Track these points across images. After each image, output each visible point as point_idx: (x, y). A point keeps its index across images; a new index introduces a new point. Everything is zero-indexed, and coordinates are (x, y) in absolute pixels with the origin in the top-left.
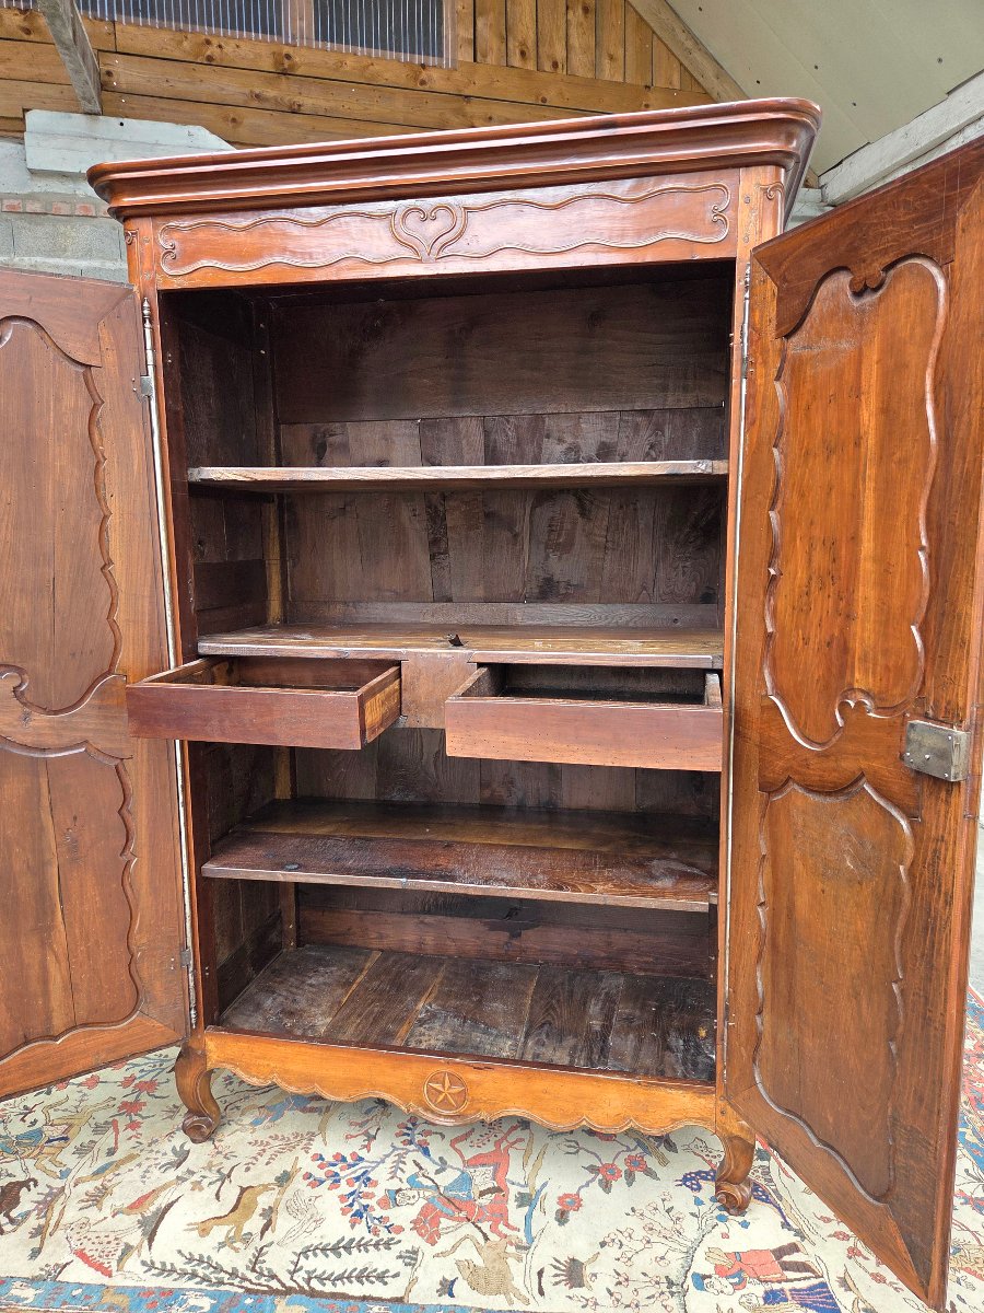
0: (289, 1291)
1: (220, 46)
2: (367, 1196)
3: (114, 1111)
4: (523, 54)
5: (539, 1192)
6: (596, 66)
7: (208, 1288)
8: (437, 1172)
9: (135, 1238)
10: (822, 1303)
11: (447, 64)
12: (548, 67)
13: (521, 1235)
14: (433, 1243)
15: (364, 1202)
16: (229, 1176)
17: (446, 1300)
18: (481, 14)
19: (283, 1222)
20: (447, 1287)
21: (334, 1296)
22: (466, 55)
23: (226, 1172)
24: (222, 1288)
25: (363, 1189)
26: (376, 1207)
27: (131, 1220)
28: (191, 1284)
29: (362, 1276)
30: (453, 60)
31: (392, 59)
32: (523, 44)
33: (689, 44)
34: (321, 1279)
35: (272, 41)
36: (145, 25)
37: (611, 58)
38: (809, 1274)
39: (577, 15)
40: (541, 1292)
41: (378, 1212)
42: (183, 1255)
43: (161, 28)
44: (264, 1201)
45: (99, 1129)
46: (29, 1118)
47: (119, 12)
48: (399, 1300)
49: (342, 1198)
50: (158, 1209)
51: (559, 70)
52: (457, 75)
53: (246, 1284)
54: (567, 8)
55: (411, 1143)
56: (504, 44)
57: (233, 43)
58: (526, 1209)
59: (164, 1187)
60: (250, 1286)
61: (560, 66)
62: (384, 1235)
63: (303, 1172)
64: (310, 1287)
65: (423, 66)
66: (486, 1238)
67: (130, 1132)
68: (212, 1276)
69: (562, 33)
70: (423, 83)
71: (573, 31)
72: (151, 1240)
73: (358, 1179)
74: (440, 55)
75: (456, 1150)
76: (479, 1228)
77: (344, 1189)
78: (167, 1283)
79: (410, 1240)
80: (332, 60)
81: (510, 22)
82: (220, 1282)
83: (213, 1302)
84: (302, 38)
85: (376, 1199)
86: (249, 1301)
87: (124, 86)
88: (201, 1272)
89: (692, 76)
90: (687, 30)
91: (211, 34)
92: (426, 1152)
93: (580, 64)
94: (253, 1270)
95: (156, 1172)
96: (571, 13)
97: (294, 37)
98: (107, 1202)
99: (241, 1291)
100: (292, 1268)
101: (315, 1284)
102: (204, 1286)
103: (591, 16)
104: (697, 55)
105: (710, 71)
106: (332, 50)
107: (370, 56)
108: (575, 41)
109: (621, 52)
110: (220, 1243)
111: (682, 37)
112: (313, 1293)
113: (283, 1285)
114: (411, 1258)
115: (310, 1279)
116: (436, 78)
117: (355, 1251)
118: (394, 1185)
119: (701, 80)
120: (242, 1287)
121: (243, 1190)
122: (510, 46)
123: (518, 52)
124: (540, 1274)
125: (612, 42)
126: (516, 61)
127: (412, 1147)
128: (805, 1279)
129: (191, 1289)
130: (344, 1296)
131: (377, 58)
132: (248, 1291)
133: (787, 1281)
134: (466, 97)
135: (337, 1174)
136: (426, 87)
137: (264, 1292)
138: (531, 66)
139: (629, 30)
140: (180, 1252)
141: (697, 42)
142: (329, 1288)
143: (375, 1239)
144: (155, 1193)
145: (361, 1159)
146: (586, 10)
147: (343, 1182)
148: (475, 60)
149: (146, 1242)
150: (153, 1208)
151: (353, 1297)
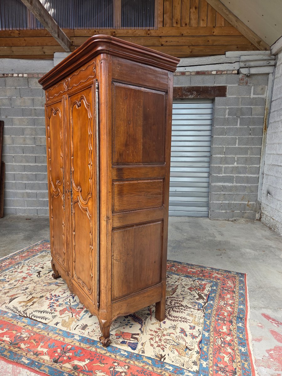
0: (27, 317)
1: (98, 32)
2: (55, 303)
3: (21, 278)
4: (177, 23)
6: (198, 23)
7: (13, 313)
8: (73, 302)
9: (7, 301)
10: (134, 346)
11: (155, 28)
12: (184, 25)
13: (80, 318)
14: (61, 315)
15: (54, 304)
16: (32, 294)
17: (55, 326)
18: (165, 14)
19: (35, 305)
20: (57, 324)
21: (35, 320)
22: (160, 25)
23: (32, 293)
24: (16, 314)
25: (56, 302)
26: (55, 306)
27: (9, 298)
28: (11, 312)
29: (42, 318)
30: (157, 27)
31: (140, 29)
32: (177, 20)
33: (227, 13)
34: (34, 316)
35: (110, 29)
36: (81, 29)
37: (203, 20)
38: (137, 340)
39: (193, 10)
40: (75, 329)
41: (55, 307)
42: (13, 306)
43: (85, 29)
44: (35, 300)
45: (16, 281)
46: (5, 277)
47: (75, 27)
48: (46, 324)
49: (50, 303)
50: (15, 297)
51: (187, 26)
52: (158, 31)
54: (190, 8)
55: (71, 295)
56: (171, 21)
57: (101, 30)
58: (86, 313)
59: (19, 294)
61: (187, 24)
62: (53, 311)
63: (46, 296)
64: (31, 317)
65: (149, 30)
66: (72, 316)
67: (21, 283)
69: (188, 15)
70: (149, 34)
71: (192, 15)
72: (10, 302)
73: (56, 300)
74: (154, 26)
76: (72, 315)
77: (52, 301)
78: (7, 310)
79: (57, 313)
80: (125, 31)
81: (173, 15)
83: (12, 315)
84: (118, 27)
85: (56, 304)
86: (18, 317)
87: (76, 44)
88: (14, 310)
89: (228, 22)
90: (227, 9)
91: (96, 29)
92: (73, 298)
93: (194, 23)
94: (24, 312)
95: (20, 291)
96: (191, 9)
97: (116, 27)
98: (7, 294)
99: (18, 315)
100: (31, 313)
101: (33, 317)
103: (197, 9)
104: (230, 16)
105: (234, 19)
106: (125, 29)
107: (135, 29)
108: (192, 17)
109: (206, 18)
110: (21, 306)
111: (225, 11)
112: (31, 319)
113: (27, 316)
114: (54, 317)
116: (153, 33)
117: (45, 313)
118: (62, 303)
119: (231, 22)
121: (33, 297)
122: (173, 21)
123: (175, 22)
124: (77, 326)
125: (203, 16)
126: (175, 25)
127: (71, 296)
128: (134, 341)
130: (36, 320)
131: (137, 29)
132: (20, 315)
133: (131, 340)
134: (160, 37)
135: (52, 298)
136: (149, 35)
137: (22, 316)
138: (179, 26)
139: (208, 12)
141: (230, 12)
142: (35, 318)
143: (51, 312)
144: (17, 294)
145: (59, 296)
146: (196, 8)
147: (52, 300)
148: (163, 26)
151: (38, 321)
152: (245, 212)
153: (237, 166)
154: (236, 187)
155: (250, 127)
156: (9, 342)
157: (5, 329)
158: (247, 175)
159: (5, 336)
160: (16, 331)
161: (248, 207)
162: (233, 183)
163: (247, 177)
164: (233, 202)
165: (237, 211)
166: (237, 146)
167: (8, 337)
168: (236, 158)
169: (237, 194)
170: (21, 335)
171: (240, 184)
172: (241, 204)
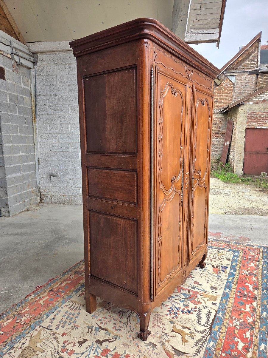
0: (210, 328)
5: (191, 286)
7: (207, 342)
8: (180, 297)
13: (202, 291)
14: (201, 303)
15: (185, 310)
16: (166, 334)
17: (218, 305)
19: (188, 325)
20: (215, 304)
24: (208, 339)
25: (181, 309)
26: (188, 308)
29: (209, 315)
40: (218, 293)
41: (190, 309)
42: (194, 347)
48: (216, 311)
50: (174, 351)
53: (207, 335)
55: (169, 299)
58: (195, 288)
59: (165, 349)
60: (208, 334)
62: (196, 309)
63: (171, 318)
64: (211, 324)
66: (202, 296)
68: (203, 341)
73: (177, 310)
75: (174, 293)
76: (199, 296)
77: (180, 312)
78: (203, 351)
79: (200, 306)
82: (206, 339)
83: (212, 341)
85: (185, 308)
86: (213, 335)
88: (201, 343)
92: (173, 297)
94: (203, 333)
99: (209, 336)
100: (204, 326)
102: (206, 343)
110: (192, 338)
112: (212, 324)
114: (204, 307)
115: (207, 324)
118: (182, 304)
120: (208, 336)
121: (173, 331)
124: (214, 292)
129: (207, 346)
130: (213, 320)
132: (210, 334)
135: (174, 313)
137: (210, 332)
140: (192, 347)
143: (198, 310)
145: (171, 308)
149: (186, 355)
150: (173, 352)
151: (214, 318)
152: (32, 199)
153: (21, 155)
154: (23, 176)
155: (25, 116)
156: (251, 331)
157: (236, 341)
158: (29, 163)
159: (245, 337)
160: (234, 331)
161: (32, 194)
162: (21, 172)
163: (29, 164)
164: (23, 192)
165: (27, 200)
166: (19, 134)
167: (245, 333)
168: (20, 146)
169: (24, 183)
170: (238, 326)
171: (25, 173)
172: (28, 192)
